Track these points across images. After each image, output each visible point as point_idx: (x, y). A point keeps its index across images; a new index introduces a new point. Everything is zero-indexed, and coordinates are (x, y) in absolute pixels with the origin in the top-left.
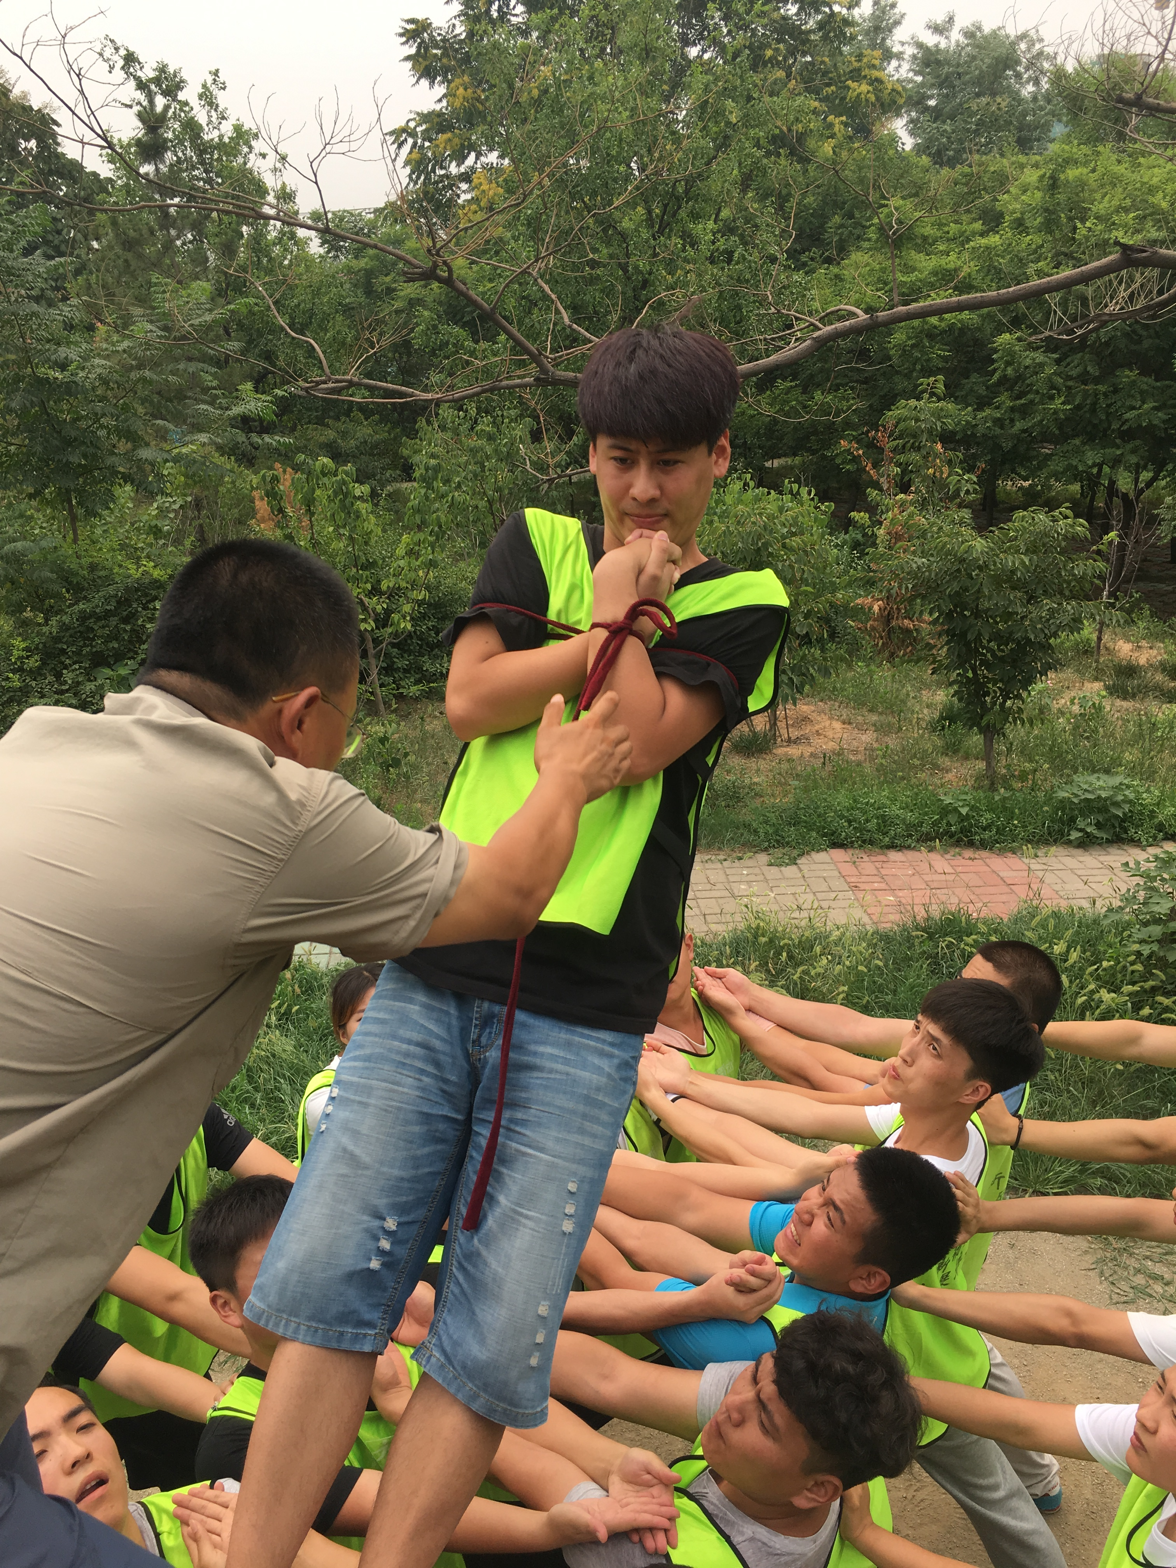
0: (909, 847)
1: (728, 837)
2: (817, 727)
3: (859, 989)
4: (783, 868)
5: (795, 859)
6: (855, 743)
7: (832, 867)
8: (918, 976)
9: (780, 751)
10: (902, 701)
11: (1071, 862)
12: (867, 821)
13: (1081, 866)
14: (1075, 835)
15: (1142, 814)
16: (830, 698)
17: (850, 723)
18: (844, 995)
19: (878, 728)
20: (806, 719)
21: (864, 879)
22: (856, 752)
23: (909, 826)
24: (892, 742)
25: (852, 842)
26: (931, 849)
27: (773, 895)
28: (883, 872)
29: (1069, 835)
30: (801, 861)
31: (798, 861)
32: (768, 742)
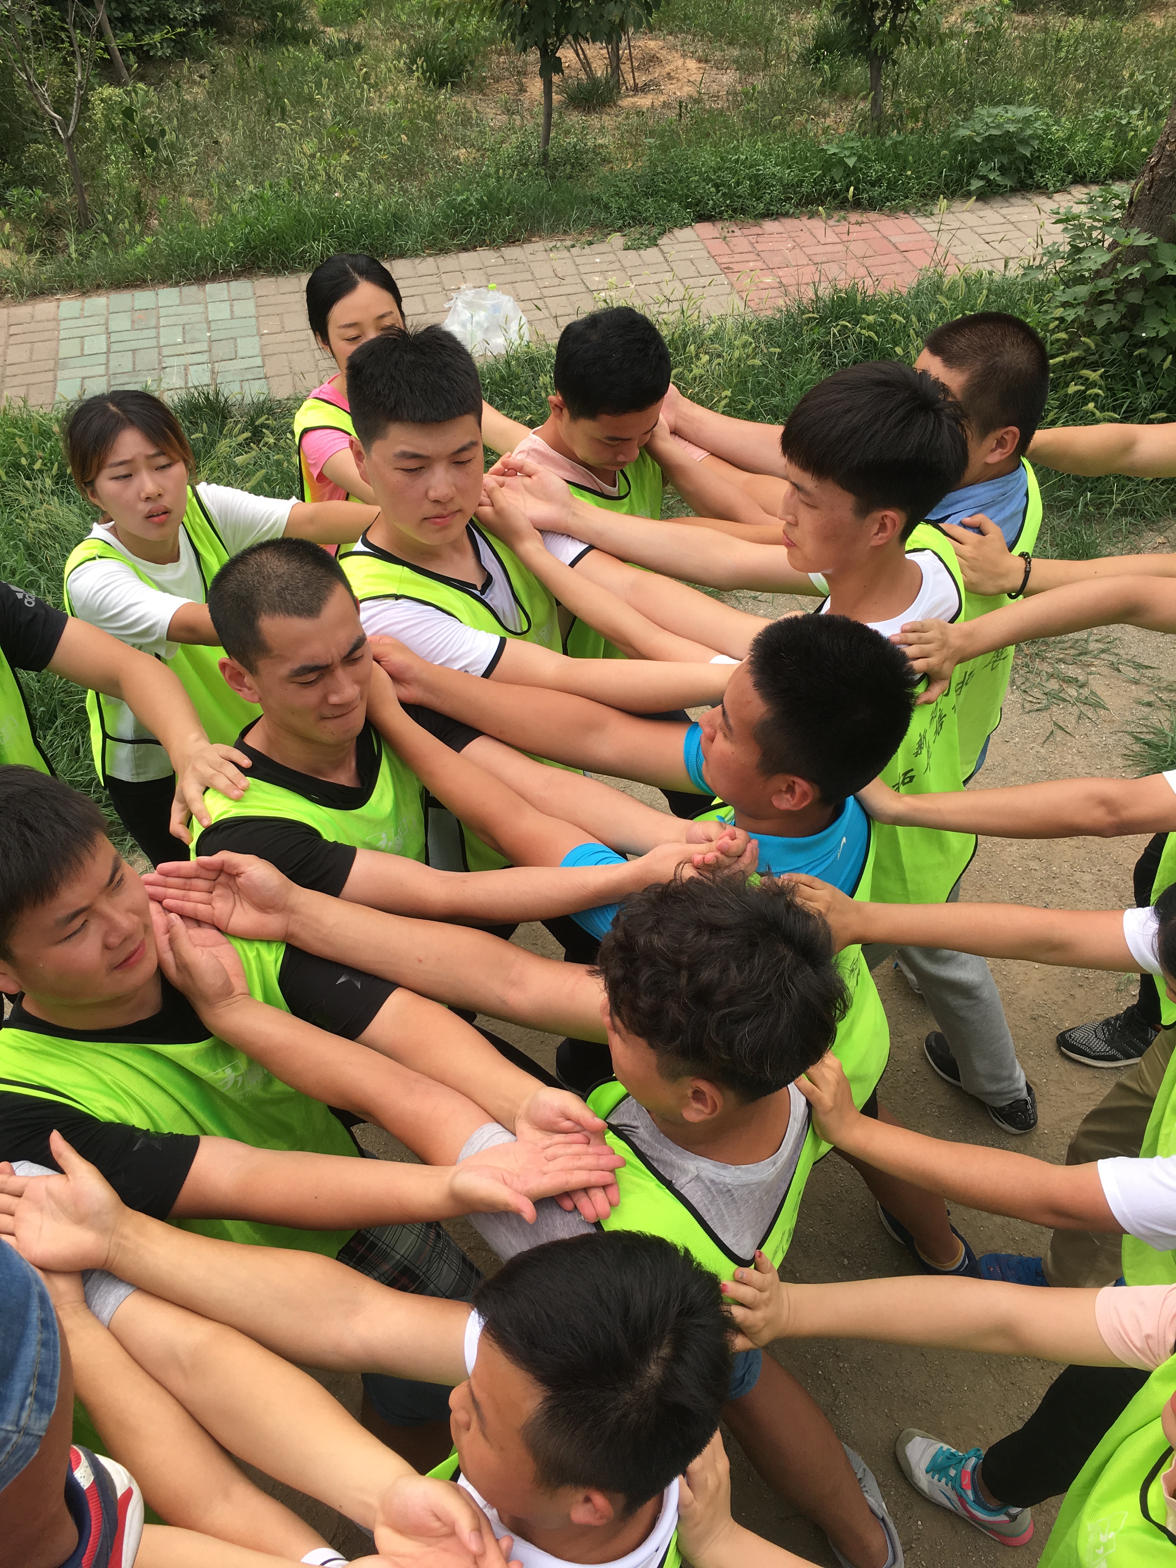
0: (786, 215)
1: (574, 217)
2: (668, 69)
3: (742, 393)
4: (642, 252)
5: (655, 239)
6: (715, 87)
7: (699, 245)
8: (809, 372)
9: (626, 102)
10: (766, 28)
11: (969, 219)
12: (738, 183)
13: (982, 222)
14: (976, 184)
15: (1050, 152)
16: (681, 30)
17: (707, 61)
18: (726, 401)
19: (740, 65)
20: (653, 60)
21: (737, 257)
22: (716, 97)
23: (786, 187)
24: (760, 82)
25: (721, 213)
26: (812, 215)
27: (633, 286)
28: (759, 247)
29: (968, 184)
30: (663, 241)
31: (659, 242)
32: (610, 91)
